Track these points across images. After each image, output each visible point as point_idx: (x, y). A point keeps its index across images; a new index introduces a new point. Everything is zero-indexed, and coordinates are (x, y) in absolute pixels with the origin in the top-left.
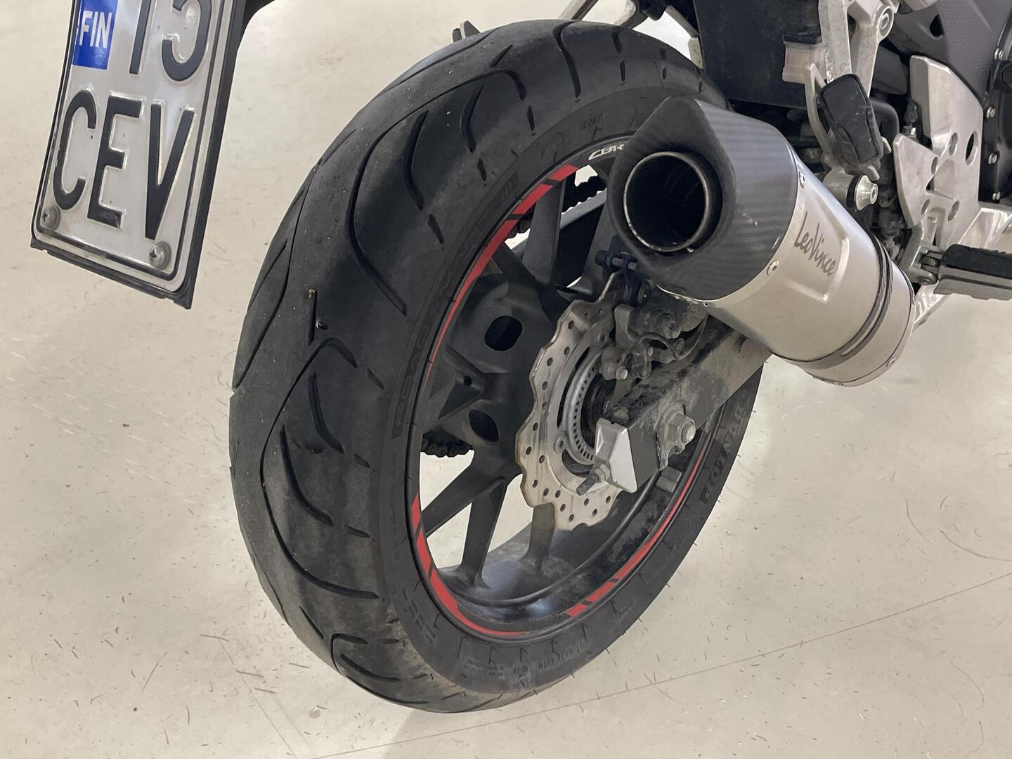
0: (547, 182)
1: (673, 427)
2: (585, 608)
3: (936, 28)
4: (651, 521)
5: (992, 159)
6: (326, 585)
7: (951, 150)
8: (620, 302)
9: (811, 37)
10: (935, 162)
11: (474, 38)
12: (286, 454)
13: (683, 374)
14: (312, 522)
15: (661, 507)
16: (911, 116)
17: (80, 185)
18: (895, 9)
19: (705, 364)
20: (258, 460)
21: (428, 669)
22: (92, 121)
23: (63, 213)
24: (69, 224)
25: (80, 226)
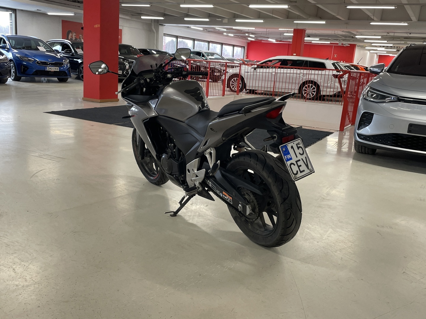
17: (297, 171)
22: (294, 165)
23: (296, 176)
24: (298, 176)
25: (300, 175)
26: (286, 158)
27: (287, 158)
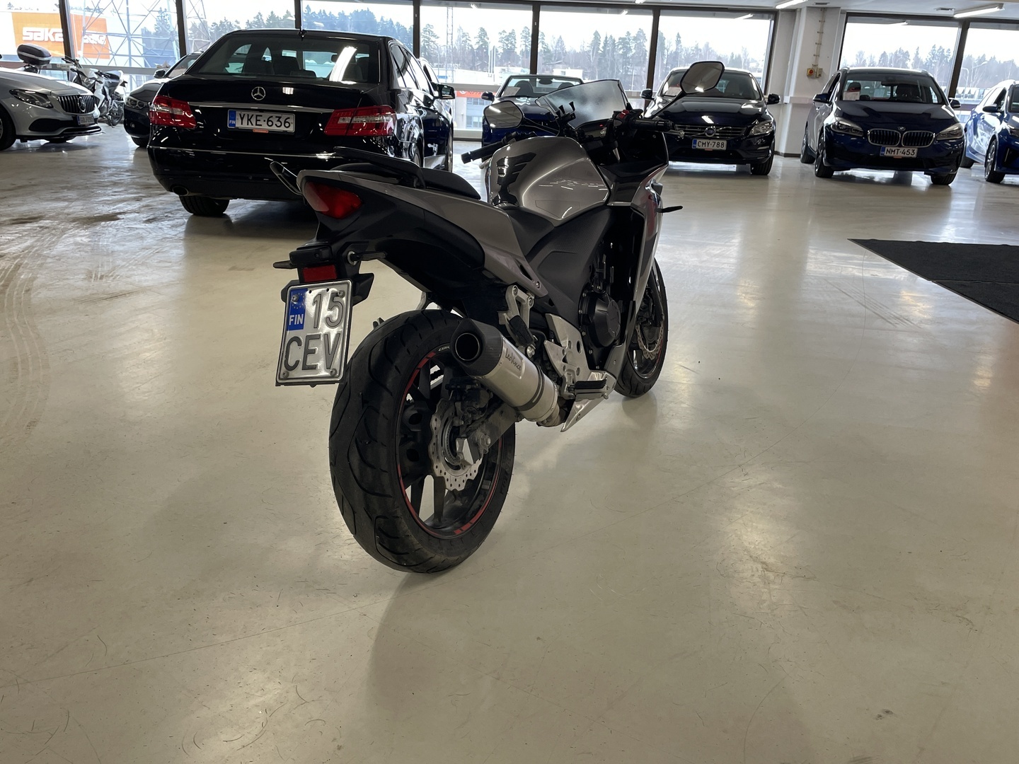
0: (428, 358)
1: (483, 439)
2: (461, 532)
3: (551, 303)
4: (482, 501)
5: (591, 352)
6: (374, 494)
7: (570, 347)
8: (457, 401)
9: (506, 309)
10: (563, 351)
11: (383, 323)
12: (358, 447)
13: (483, 422)
14: (369, 469)
15: (485, 496)
16: (552, 336)
17: (297, 362)
18: (533, 298)
19: (491, 419)
20: (346, 453)
21: (409, 533)
22: (300, 344)
23: (290, 372)
24: (294, 374)
25: (299, 373)
26: (291, 320)
27: (293, 322)
